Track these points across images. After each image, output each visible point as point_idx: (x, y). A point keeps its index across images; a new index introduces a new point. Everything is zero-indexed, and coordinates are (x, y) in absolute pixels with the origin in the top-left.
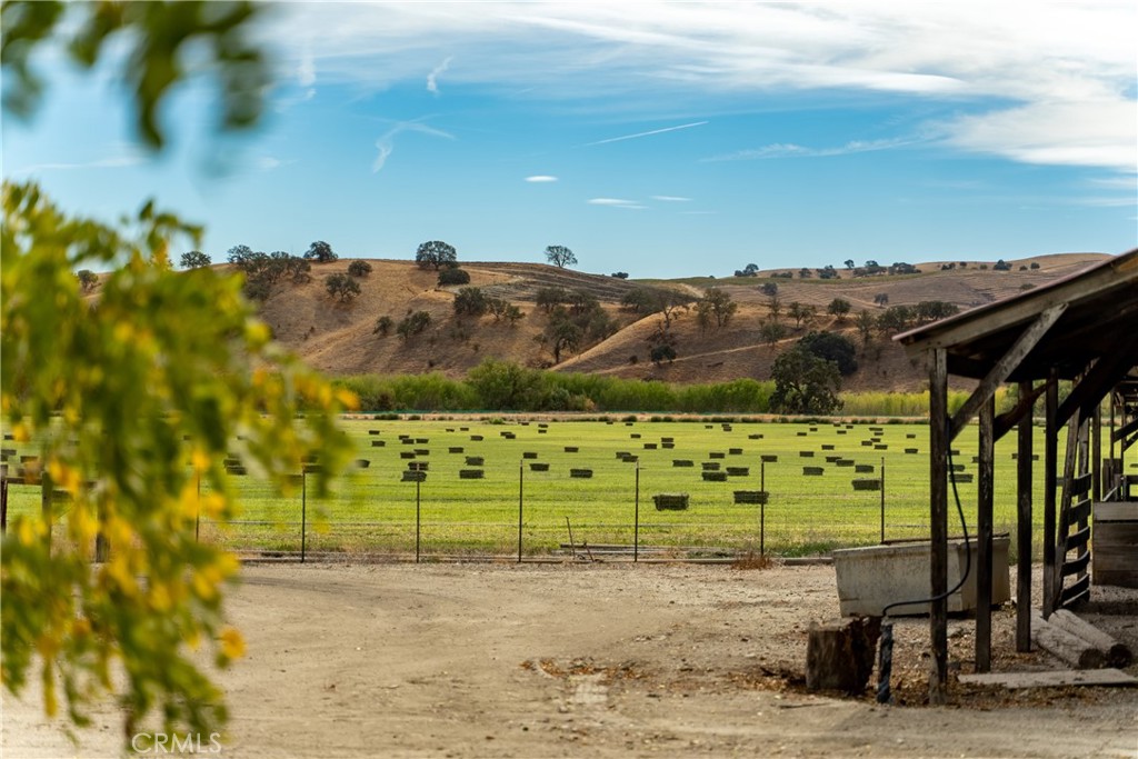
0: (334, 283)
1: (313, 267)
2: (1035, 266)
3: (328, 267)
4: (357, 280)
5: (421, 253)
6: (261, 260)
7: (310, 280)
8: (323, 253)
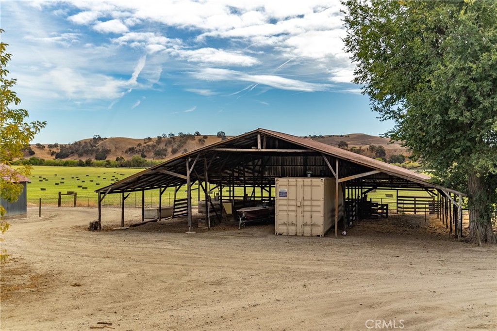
0: (200, 140)
1: (196, 137)
2: (348, 136)
3: (199, 137)
4: (205, 140)
5: (218, 134)
6: (185, 135)
7: (195, 140)
8: (198, 134)
